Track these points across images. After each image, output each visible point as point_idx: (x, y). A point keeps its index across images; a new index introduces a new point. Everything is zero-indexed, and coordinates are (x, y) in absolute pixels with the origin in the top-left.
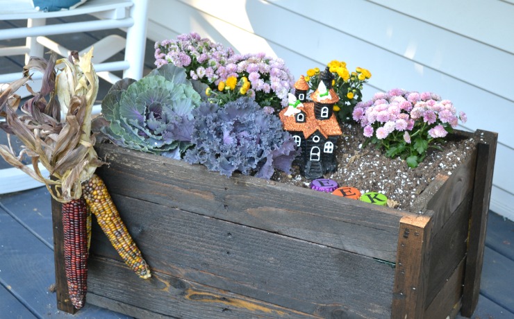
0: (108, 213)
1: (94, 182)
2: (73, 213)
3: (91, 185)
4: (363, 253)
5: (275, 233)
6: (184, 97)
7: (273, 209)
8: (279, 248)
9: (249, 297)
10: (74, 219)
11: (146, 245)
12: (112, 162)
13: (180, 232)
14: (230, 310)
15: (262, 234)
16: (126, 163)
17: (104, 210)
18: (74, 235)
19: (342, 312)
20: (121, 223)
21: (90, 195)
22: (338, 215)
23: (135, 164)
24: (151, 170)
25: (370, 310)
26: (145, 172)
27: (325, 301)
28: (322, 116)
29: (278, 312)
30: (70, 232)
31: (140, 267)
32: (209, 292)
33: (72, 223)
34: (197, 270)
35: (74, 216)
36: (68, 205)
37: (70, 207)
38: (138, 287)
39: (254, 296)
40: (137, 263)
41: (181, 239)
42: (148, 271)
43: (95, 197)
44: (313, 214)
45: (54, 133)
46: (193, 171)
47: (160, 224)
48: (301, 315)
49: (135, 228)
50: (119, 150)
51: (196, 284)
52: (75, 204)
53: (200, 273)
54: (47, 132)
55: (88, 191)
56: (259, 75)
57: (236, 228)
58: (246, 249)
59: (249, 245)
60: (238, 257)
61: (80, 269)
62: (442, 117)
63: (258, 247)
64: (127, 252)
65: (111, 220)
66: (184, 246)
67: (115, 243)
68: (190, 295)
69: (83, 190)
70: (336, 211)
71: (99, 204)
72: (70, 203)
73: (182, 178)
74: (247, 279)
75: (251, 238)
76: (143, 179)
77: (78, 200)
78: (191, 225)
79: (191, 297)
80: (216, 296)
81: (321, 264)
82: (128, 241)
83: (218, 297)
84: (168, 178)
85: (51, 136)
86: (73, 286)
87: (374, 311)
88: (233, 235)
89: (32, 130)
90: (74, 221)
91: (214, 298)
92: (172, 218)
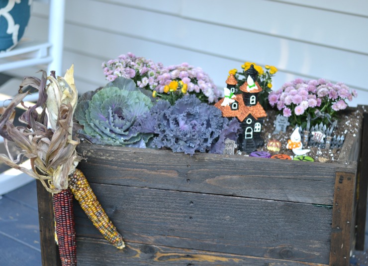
0: (90, 198)
1: (77, 174)
2: (64, 201)
3: (76, 177)
4: (304, 202)
5: (230, 195)
6: (137, 101)
7: (229, 177)
8: (234, 208)
9: (209, 251)
10: (64, 206)
11: (119, 222)
12: (89, 157)
13: (149, 207)
14: (194, 264)
15: (219, 198)
16: (101, 156)
17: (87, 196)
18: (66, 219)
19: (288, 251)
20: (100, 206)
21: (75, 185)
22: (282, 174)
23: (109, 156)
24: (123, 159)
25: (311, 246)
26: (118, 162)
27: (274, 244)
28: (251, 103)
29: (234, 259)
30: (62, 217)
31: (117, 239)
32: (175, 253)
33: (63, 209)
34: (165, 236)
35: (64, 203)
36: (59, 195)
37: (61, 196)
38: (113, 258)
39: (214, 249)
40: (114, 236)
41: (150, 213)
42: (123, 243)
43: (80, 186)
44: (262, 176)
45: (45, 137)
46: (159, 155)
47: (132, 202)
48: (253, 259)
49: (110, 209)
50: (95, 147)
51: (164, 247)
52: (65, 194)
53: (167, 238)
54: (40, 136)
55: (73, 182)
56: (190, 80)
57: (197, 197)
58: (206, 212)
59: (208, 209)
60: (199, 220)
61: (72, 246)
62: (341, 94)
63: (216, 209)
64: (106, 229)
65: (93, 204)
66: (152, 218)
67: (96, 222)
68: (158, 257)
69: (69, 182)
70: (281, 171)
71: (83, 192)
72: (61, 193)
73: (151, 162)
74: (207, 237)
75: (210, 203)
76: (116, 167)
77: (66, 190)
78: (158, 200)
79: (159, 259)
80: (181, 255)
81: (269, 215)
82: (106, 219)
83: (183, 255)
84: (137, 164)
85: (43, 139)
86: (66, 261)
87: (314, 246)
88: (194, 202)
89: (27, 137)
90: (64, 208)
91: (179, 257)
92: (142, 197)
